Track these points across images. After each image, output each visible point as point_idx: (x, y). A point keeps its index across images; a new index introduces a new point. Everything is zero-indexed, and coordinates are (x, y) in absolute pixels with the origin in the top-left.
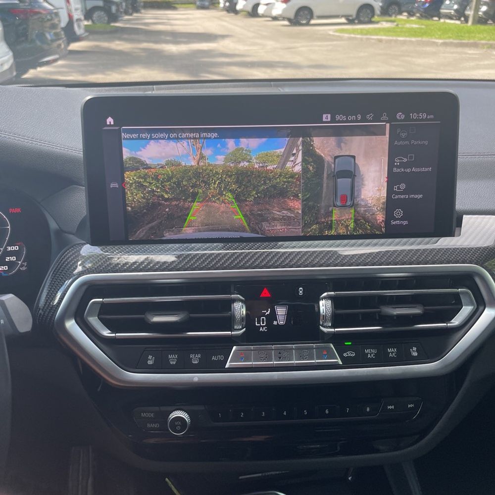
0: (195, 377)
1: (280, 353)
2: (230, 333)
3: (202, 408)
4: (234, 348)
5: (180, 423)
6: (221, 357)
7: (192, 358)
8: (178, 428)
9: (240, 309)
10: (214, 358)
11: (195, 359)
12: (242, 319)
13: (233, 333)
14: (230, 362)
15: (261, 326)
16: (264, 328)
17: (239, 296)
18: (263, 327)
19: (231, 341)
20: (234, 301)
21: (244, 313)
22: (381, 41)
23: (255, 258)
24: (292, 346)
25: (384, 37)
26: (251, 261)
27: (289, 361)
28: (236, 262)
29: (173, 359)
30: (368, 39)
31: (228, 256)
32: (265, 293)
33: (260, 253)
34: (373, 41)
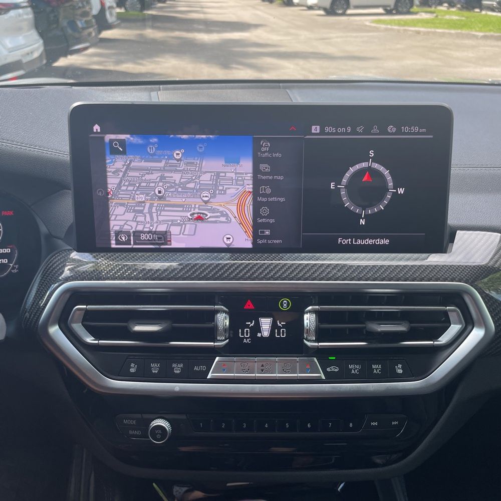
0: (177, 386)
1: (262, 366)
2: (213, 343)
3: (184, 417)
4: (217, 359)
5: (160, 432)
6: (203, 368)
7: (174, 368)
8: (159, 436)
9: (223, 320)
10: (196, 368)
11: (177, 368)
12: (225, 330)
13: (215, 344)
14: (212, 373)
15: (245, 338)
16: (248, 340)
17: (222, 307)
18: (247, 338)
19: (215, 352)
20: (217, 311)
21: (228, 324)
22: (418, 33)
23: (240, 269)
24: (276, 359)
25: (422, 29)
26: (236, 273)
27: (271, 374)
28: (220, 273)
29: (155, 368)
30: (405, 30)
31: (213, 266)
32: (249, 305)
33: (245, 264)
34: (411, 33)
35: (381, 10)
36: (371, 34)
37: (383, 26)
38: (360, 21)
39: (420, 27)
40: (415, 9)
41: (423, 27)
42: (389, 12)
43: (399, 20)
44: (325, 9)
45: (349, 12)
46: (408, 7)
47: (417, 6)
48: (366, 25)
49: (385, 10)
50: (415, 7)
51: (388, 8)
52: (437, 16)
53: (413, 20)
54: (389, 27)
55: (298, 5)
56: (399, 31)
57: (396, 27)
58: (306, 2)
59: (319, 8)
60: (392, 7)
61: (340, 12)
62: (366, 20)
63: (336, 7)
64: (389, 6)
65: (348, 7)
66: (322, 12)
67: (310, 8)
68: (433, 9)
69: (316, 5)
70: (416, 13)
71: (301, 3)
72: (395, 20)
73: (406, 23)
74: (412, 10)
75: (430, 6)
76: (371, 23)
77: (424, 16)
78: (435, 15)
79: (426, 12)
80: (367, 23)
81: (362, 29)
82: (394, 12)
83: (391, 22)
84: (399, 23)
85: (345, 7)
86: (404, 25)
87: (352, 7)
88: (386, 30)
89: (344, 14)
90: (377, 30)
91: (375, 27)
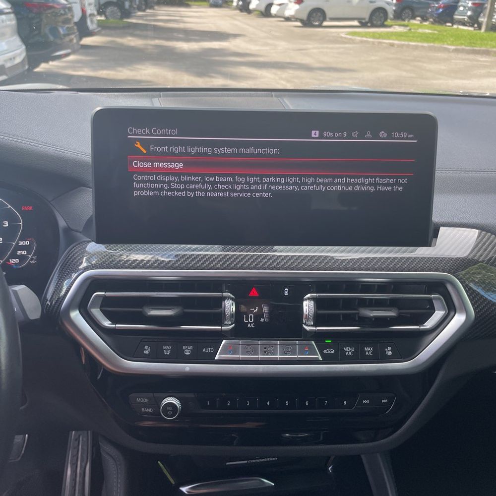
0: (187, 366)
1: (265, 348)
2: (220, 327)
3: (191, 395)
4: (224, 342)
5: (171, 408)
6: (212, 350)
7: (184, 350)
8: (170, 413)
9: (230, 306)
10: (204, 350)
11: (187, 350)
12: (232, 315)
13: (223, 328)
14: (219, 355)
15: (249, 322)
16: (252, 325)
17: (229, 294)
18: (251, 323)
19: (221, 335)
20: (225, 298)
21: (234, 310)
22: (392, 45)
23: (245, 260)
24: (277, 342)
25: (396, 42)
26: (242, 263)
27: (273, 355)
28: (228, 263)
29: (167, 350)
30: (380, 43)
31: (221, 257)
32: (254, 293)
33: (250, 256)
34: (384, 45)
35: (356, 23)
36: (347, 45)
37: (358, 38)
38: (336, 32)
39: (393, 40)
40: (389, 22)
41: (397, 39)
42: (363, 25)
43: (374, 33)
44: (301, 21)
45: (325, 24)
46: (383, 20)
47: (391, 19)
48: (342, 37)
49: (360, 22)
50: (389, 20)
51: (363, 21)
52: (410, 29)
53: (388, 33)
54: (365, 39)
55: (276, 16)
56: (373, 43)
57: (371, 40)
58: (284, 14)
59: (296, 20)
60: (367, 20)
61: (317, 23)
62: (342, 32)
63: (312, 19)
64: (364, 19)
65: (324, 19)
66: (299, 24)
67: (288, 19)
68: (406, 22)
69: (293, 17)
70: (390, 26)
71: (279, 15)
72: (370, 33)
73: (381, 36)
74: (386, 23)
75: (404, 20)
76: (346, 34)
77: (398, 29)
78: (408, 28)
79: (400, 25)
80: (343, 35)
81: (338, 40)
82: (369, 25)
83: (366, 35)
84: (374, 36)
85: (321, 19)
86: (378, 38)
87: (328, 19)
88: (362, 42)
89: (320, 26)
90: (352, 42)
91: (350, 39)
